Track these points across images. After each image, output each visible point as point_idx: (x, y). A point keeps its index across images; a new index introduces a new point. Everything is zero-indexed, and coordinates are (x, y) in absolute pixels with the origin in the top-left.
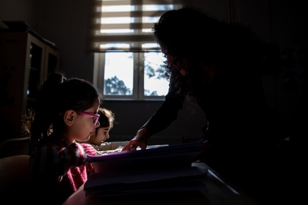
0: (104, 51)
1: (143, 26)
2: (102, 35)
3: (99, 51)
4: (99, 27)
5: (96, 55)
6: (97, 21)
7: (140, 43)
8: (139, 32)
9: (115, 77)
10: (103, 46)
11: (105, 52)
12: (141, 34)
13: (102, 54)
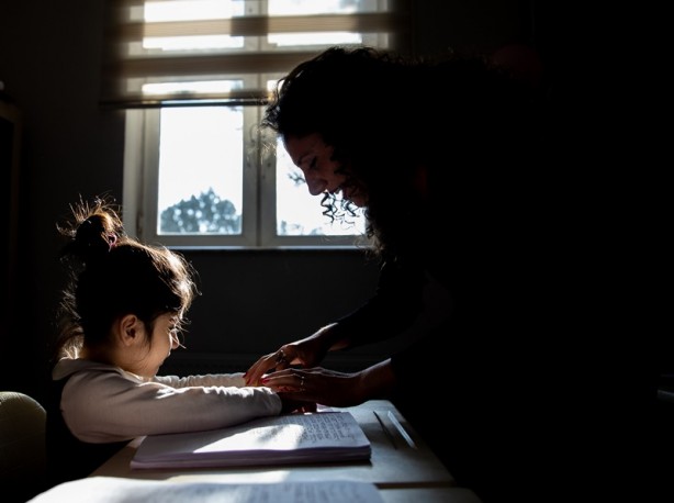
0: (158, 104)
1: (271, 24)
2: (150, 54)
3: (139, 103)
4: (137, 30)
5: (133, 117)
6: (134, 14)
7: (264, 76)
8: (260, 44)
9: (211, 192)
10: (153, 88)
11: (159, 106)
12: (264, 49)
13: (149, 112)
